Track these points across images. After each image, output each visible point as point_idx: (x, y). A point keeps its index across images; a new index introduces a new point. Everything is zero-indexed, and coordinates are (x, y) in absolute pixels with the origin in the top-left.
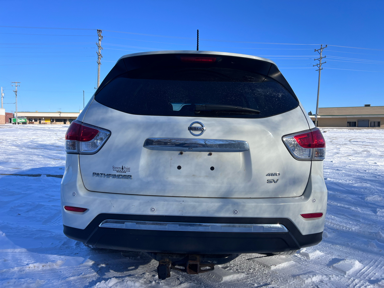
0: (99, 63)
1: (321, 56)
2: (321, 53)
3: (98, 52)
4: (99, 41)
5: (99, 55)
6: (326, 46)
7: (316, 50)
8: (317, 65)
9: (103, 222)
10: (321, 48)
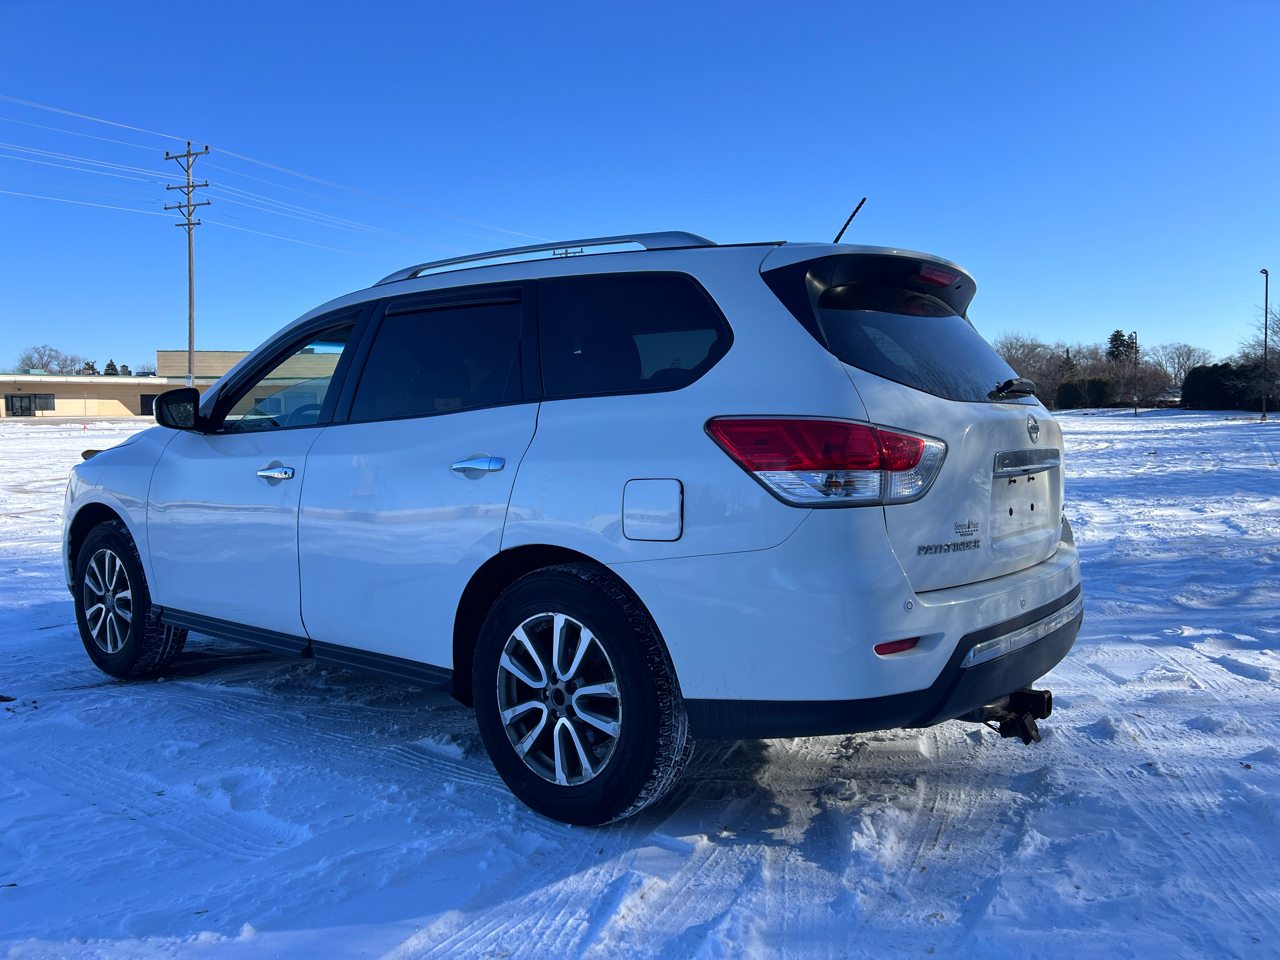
1: (191, 178)
2: (189, 168)
6: (207, 148)
7: (170, 155)
8: (180, 207)
9: (971, 654)
10: (189, 152)
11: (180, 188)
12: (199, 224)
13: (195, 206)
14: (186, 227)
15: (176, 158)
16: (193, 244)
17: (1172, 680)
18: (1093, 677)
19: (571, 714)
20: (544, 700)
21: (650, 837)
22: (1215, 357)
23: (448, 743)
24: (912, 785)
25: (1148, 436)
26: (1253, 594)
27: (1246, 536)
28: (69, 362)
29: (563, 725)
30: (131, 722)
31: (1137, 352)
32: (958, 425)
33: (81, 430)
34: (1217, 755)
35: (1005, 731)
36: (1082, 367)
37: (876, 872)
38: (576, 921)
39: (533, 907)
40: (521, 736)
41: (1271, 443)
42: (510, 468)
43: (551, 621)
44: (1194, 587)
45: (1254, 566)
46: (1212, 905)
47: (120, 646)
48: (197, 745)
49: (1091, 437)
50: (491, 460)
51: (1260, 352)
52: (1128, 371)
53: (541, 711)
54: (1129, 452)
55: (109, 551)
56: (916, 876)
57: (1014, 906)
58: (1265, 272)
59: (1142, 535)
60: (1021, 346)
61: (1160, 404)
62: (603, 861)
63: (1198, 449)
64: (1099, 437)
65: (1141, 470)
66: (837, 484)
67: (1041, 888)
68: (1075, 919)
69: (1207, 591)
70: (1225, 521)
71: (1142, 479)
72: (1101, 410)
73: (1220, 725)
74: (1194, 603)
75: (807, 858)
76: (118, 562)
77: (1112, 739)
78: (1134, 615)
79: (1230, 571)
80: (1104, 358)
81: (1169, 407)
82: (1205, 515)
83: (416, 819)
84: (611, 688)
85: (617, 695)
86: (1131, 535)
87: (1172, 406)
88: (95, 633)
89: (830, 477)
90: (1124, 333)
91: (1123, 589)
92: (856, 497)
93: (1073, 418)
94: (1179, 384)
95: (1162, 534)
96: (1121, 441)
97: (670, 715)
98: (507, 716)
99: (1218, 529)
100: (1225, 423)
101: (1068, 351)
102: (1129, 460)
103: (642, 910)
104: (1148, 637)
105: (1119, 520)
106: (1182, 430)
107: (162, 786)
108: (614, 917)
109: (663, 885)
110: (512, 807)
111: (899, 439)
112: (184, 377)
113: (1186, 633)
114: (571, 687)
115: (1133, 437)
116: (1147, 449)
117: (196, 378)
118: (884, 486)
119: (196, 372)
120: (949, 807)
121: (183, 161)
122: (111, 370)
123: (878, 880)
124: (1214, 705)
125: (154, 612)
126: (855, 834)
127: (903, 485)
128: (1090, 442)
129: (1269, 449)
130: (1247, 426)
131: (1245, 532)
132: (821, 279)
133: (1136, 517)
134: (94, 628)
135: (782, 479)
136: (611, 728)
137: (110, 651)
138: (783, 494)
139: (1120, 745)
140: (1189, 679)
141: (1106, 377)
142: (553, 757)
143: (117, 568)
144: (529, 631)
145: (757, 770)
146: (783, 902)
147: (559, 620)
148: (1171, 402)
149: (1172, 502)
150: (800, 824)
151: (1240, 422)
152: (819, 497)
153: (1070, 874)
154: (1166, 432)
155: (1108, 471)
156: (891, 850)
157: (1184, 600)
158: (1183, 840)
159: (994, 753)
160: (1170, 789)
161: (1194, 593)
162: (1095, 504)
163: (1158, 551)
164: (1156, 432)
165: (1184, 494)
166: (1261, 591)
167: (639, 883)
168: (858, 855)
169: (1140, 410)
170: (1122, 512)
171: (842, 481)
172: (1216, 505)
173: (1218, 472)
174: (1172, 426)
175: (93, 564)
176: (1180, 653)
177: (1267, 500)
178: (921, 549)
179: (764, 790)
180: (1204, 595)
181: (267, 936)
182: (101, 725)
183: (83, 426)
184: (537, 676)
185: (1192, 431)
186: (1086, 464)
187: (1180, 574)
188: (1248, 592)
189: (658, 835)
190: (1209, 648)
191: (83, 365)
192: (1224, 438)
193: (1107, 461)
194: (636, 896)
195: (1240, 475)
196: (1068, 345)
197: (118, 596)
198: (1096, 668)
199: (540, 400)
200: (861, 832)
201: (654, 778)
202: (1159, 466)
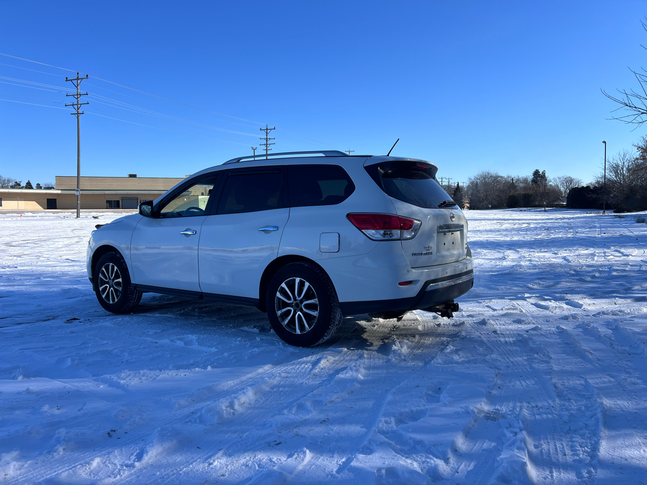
1: (79, 91)
2: (78, 86)
6: (87, 76)
7: (68, 79)
8: (73, 105)
9: (429, 287)
10: (78, 77)
11: (73, 95)
12: (83, 113)
13: (81, 104)
14: (76, 115)
15: (71, 80)
16: (80, 124)
17: (513, 309)
18: (487, 309)
19: (301, 310)
20: (292, 307)
21: (328, 349)
22: (583, 183)
23: (253, 328)
24: (414, 336)
25: (547, 221)
26: (559, 284)
27: (570, 264)
28: (6, 181)
29: (299, 314)
30: (131, 325)
31: (546, 180)
32: (426, 215)
33: (19, 216)
34: (519, 329)
35: (443, 315)
36: (520, 187)
37: (400, 355)
38: (309, 366)
39: (294, 364)
40: (283, 320)
41: (603, 225)
42: (280, 230)
43: (294, 280)
44: (537, 281)
45: (566, 274)
46: (499, 361)
47: (116, 300)
48: (160, 331)
49: (521, 222)
50: (274, 227)
51: (602, 180)
52: (541, 189)
53: (291, 310)
54: (536, 228)
55: (111, 264)
56: (412, 356)
57: (440, 361)
58: (604, 142)
59: (527, 263)
60: (490, 177)
61: (556, 206)
62: (314, 355)
63: (567, 227)
64: (524, 222)
65: (539, 237)
66: (387, 234)
67: (449, 357)
68: (457, 363)
69: (542, 283)
70: (564, 258)
71: (538, 241)
72: (528, 208)
73: (524, 321)
74: (535, 287)
75: (378, 353)
76: (116, 268)
77: (485, 325)
78: (510, 291)
79: (556, 276)
80: (530, 183)
81: (561, 207)
82: (558, 255)
83: (250, 346)
84: (315, 301)
85: (318, 303)
86: (522, 263)
87: (562, 207)
88: (104, 296)
89: (385, 231)
90: (540, 171)
91: (510, 282)
92: (393, 238)
93: (515, 212)
94: (566, 196)
95: (535, 263)
96: (534, 223)
97: (335, 308)
98: (279, 313)
99: (560, 261)
100: (585, 215)
101: (513, 180)
102: (535, 232)
103: (328, 364)
104: (512, 297)
105: (520, 258)
106: (564, 218)
107: (156, 341)
108: (320, 364)
109: (334, 359)
110: (281, 343)
111: (407, 220)
112: (74, 190)
113: (526, 296)
114: (301, 301)
115: (540, 221)
116: (544, 227)
117: (81, 190)
118: (401, 234)
119: (81, 187)
120: (425, 342)
121: (75, 82)
122: (29, 186)
123: (400, 357)
124: (525, 316)
125: (133, 286)
126: (394, 346)
127: (407, 235)
128: (519, 224)
129: (600, 227)
130: (595, 217)
131: (570, 262)
132: (382, 170)
133: (527, 256)
134: (103, 294)
135: (371, 232)
136: (315, 313)
137: (111, 302)
138: (371, 237)
139: (488, 326)
140: (520, 309)
141: (531, 192)
142: (295, 326)
143: (115, 270)
144: (287, 284)
145: (362, 334)
146: (370, 362)
147: (298, 280)
148: (562, 205)
149: (545, 250)
150: (376, 346)
151: (593, 215)
152: (382, 238)
153: (459, 355)
154: (557, 219)
155: (524, 237)
156: (405, 350)
157: (531, 286)
158: (498, 348)
159: (444, 329)
160: (500, 337)
161: (536, 283)
162: (513, 251)
163: (530, 269)
164: (552, 219)
165: (553, 247)
166: (563, 283)
167: (326, 357)
168: (394, 351)
169: (547, 209)
170: (523, 255)
171: (389, 233)
172: (564, 251)
173: (573, 238)
174: (561, 216)
175: (104, 269)
176: (520, 302)
177: (587, 249)
178: (413, 254)
179: (365, 339)
180: (540, 284)
181: (216, 370)
182: (120, 326)
183: (20, 215)
184: (289, 298)
185: (569, 219)
186: (515, 234)
187: (535, 277)
188: (558, 283)
189: (330, 348)
190: (533, 301)
191: (14, 183)
192: (582, 222)
193: (524, 233)
194: (326, 360)
195: (582, 239)
196: (513, 177)
197: (115, 281)
198: (488, 307)
199: (290, 207)
200: (395, 345)
201: (330, 329)
202: (547, 235)
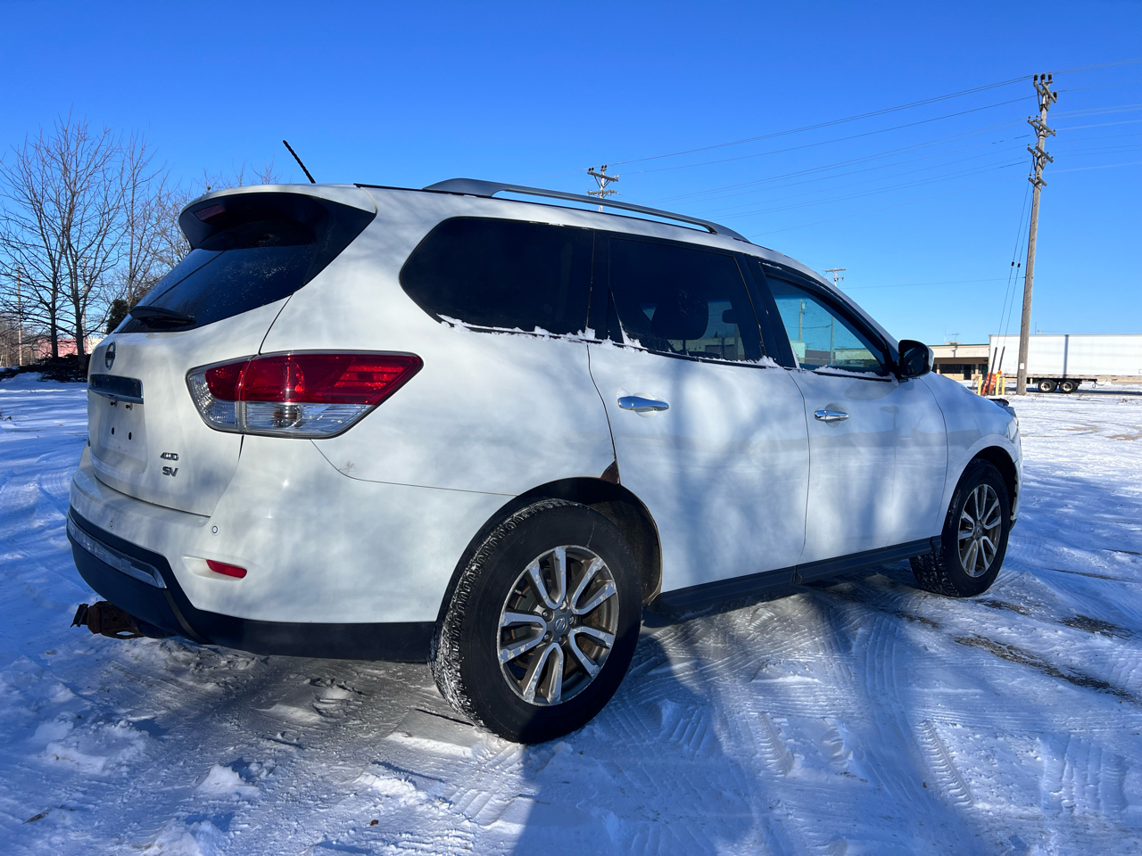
0: (1038, 183)
3: (1033, 147)
4: (1041, 110)
5: (1040, 157)
